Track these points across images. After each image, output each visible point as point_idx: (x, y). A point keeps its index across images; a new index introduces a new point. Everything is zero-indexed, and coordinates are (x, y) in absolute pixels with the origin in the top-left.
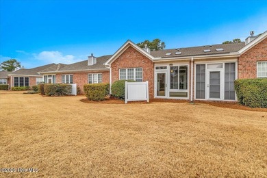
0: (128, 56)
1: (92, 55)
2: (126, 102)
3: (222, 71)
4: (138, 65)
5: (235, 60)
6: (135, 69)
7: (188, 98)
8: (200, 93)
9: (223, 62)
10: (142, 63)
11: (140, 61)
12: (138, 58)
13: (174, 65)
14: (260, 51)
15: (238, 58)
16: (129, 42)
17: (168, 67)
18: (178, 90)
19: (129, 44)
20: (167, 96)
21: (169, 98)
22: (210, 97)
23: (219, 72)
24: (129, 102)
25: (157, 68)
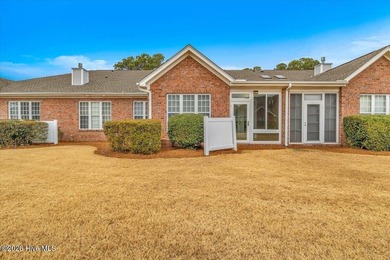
0: (184, 72)
1: (80, 65)
2: (207, 153)
3: (322, 104)
4: (203, 90)
5: (337, 91)
6: (196, 96)
7: (279, 142)
8: (296, 134)
9: (323, 92)
10: (210, 86)
11: (206, 83)
12: (202, 78)
13: (260, 93)
14: (364, 81)
15: (340, 88)
16: (189, 49)
17: (251, 95)
18: (266, 131)
19: (189, 52)
20: (250, 140)
21: (253, 142)
22: (308, 140)
23: (318, 106)
24: (213, 153)
25: (234, 96)
